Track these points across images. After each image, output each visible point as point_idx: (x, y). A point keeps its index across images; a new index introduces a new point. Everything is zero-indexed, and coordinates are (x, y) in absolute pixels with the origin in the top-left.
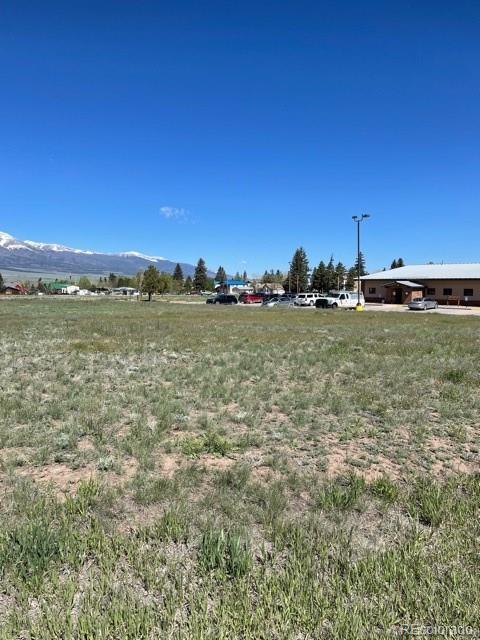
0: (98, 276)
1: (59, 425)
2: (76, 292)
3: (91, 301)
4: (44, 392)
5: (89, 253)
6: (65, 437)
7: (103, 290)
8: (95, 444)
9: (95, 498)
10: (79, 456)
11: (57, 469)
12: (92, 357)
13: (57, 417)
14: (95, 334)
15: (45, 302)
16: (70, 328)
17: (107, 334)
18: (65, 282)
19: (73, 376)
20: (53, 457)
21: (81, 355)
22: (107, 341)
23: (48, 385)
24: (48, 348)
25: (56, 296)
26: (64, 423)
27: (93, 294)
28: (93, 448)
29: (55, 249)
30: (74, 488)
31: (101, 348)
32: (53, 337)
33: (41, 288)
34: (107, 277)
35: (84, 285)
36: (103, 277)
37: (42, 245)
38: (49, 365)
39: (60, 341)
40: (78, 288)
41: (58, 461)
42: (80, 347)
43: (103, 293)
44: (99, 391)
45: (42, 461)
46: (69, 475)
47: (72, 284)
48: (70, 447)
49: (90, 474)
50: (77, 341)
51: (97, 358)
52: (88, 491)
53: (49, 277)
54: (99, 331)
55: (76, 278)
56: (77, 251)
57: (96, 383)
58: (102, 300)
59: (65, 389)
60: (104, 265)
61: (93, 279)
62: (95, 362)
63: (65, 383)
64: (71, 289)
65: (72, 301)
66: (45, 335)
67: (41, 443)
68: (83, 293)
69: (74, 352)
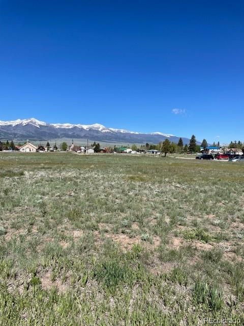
0: (141, 144)
1: (123, 215)
2: (130, 152)
3: (137, 157)
4: (116, 198)
5: (137, 133)
6: (126, 221)
7: (143, 151)
8: (140, 227)
9: (140, 253)
10: (132, 231)
11: (122, 236)
12: (138, 184)
13: (122, 211)
14: (139, 173)
15: (117, 156)
16: (128, 169)
17: (145, 173)
18: (126, 147)
19: (129, 192)
20: (121, 230)
21: (133, 182)
22: (145, 176)
23: (118, 195)
24: (118, 178)
25: (122, 154)
26: (126, 215)
27: (138, 153)
28: (139, 228)
29: (122, 132)
30: (130, 247)
31: (142, 180)
32: (120, 173)
33: (116, 150)
34: (145, 144)
35: (134, 149)
36: (143, 145)
37: (116, 130)
38: (119, 186)
39: (123, 175)
40: (131, 150)
41: (123, 232)
42: (132, 178)
43: (142, 153)
44: (141, 200)
45: (116, 231)
46: (128, 240)
47: (129, 148)
48: (128, 226)
49: (138, 241)
50: (131, 175)
51: (140, 184)
52: (137, 249)
53: (119, 145)
54: (141, 171)
55: (131, 145)
56: (132, 132)
57: (139, 197)
58: (142, 156)
59: (126, 198)
60: (144, 139)
61: (138, 146)
62: (139, 186)
63: (126, 195)
64: (128, 150)
65: (128, 156)
66: (117, 172)
67: (116, 222)
68: (133, 152)
69: (130, 181)
